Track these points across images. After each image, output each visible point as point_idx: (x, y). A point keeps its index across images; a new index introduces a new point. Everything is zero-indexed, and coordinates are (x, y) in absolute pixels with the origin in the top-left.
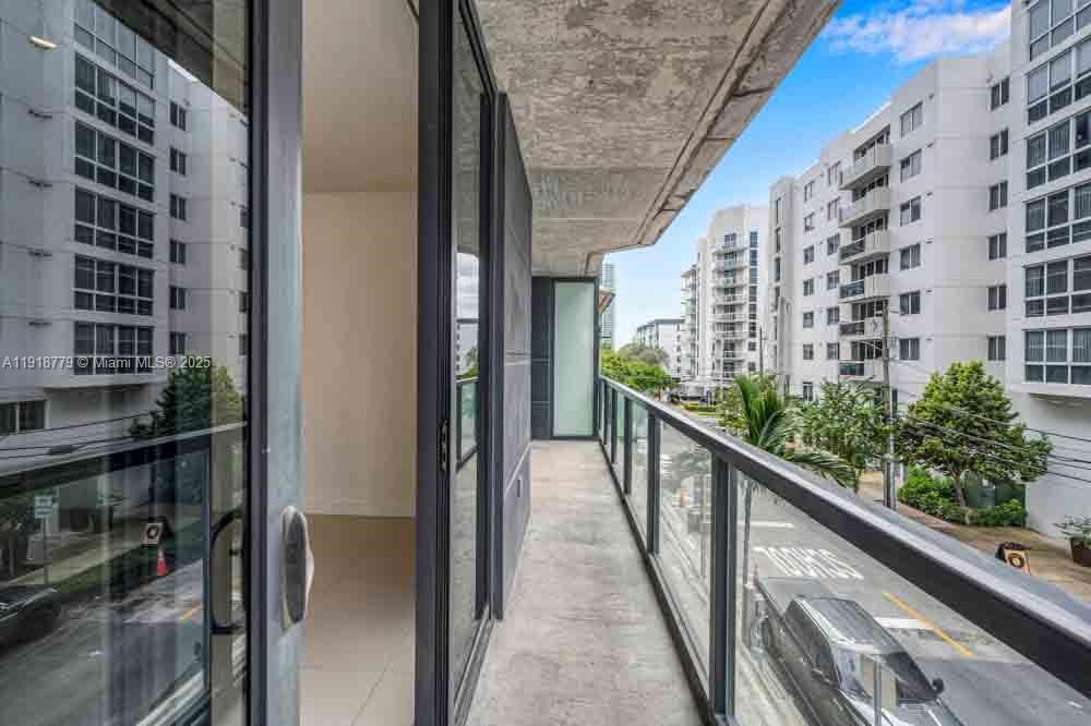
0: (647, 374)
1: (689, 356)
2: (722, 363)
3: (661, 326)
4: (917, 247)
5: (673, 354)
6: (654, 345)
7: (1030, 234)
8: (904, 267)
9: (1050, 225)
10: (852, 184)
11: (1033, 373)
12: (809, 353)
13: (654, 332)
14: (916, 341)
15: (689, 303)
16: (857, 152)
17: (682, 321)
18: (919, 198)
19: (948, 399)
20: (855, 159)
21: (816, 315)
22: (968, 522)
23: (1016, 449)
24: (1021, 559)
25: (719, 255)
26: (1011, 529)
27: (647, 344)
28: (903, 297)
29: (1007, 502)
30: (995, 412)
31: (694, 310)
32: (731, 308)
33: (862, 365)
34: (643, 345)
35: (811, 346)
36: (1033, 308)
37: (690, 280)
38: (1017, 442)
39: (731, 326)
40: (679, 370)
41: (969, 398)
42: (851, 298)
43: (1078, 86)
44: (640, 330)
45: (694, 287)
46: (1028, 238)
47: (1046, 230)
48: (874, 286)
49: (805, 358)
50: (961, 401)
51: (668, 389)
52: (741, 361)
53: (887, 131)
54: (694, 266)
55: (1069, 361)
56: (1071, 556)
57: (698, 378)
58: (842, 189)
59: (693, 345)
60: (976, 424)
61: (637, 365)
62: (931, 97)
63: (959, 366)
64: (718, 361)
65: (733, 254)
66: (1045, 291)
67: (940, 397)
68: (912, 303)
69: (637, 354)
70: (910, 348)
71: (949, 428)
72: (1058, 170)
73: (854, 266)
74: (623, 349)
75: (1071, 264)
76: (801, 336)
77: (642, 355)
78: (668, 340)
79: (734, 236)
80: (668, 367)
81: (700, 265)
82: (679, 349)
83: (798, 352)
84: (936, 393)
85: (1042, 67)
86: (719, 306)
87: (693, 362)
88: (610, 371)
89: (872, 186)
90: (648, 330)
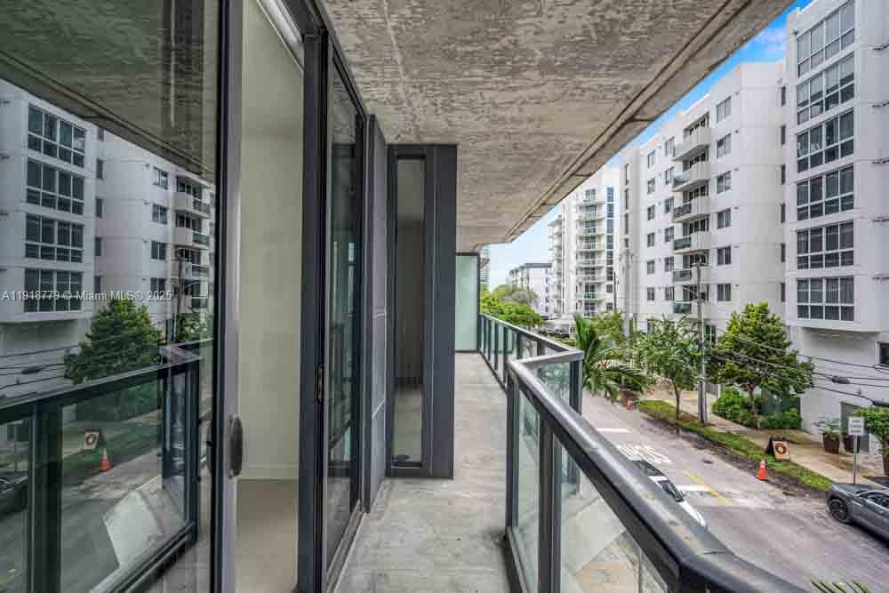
0: (518, 313)
1: (556, 297)
2: (583, 303)
3: (531, 269)
4: (728, 211)
5: (541, 294)
6: (525, 286)
7: (800, 207)
8: (720, 227)
9: (811, 201)
10: (682, 157)
11: (802, 312)
12: (651, 295)
13: (525, 275)
14: (728, 286)
15: (556, 249)
16: (686, 130)
17: (549, 266)
18: (729, 172)
19: (742, 331)
20: (685, 136)
21: (657, 263)
22: (759, 426)
23: (790, 369)
24: (784, 448)
25: (581, 207)
26: (791, 431)
27: (519, 286)
28: (720, 251)
29: (788, 410)
30: (774, 341)
31: (560, 256)
32: (593, 255)
33: (690, 305)
34: (515, 286)
35: (653, 289)
36: (802, 263)
37: (557, 229)
38: (792, 364)
39: (591, 271)
40: (547, 309)
41: (757, 331)
42: (682, 251)
43: (827, 99)
44: (512, 272)
45: (560, 235)
46: (799, 210)
47: (809, 204)
48: (698, 241)
49: (649, 299)
50: (751, 333)
51: (536, 326)
52: (600, 302)
53: (707, 115)
54: (560, 216)
55: (824, 304)
56: (823, 446)
57: (563, 317)
58: (675, 160)
59: (559, 287)
60: (762, 350)
61: (509, 305)
62: (737, 93)
63: (752, 306)
64: (580, 301)
65: (594, 207)
66: (809, 250)
67: (737, 330)
68: (725, 256)
69: (510, 295)
70: (725, 291)
71: (742, 353)
72: (816, 160)
73: (685, 224)
74: (497, 289)
75: (824, 230)
76: (647, 280)
77: (514, 295)
78: (537, 282)
79: (594, 191)
80: (537, 307)
81: (565, 216)
82: (547, 290)
83: (643, 294)
84: (734, 327)
85: (805, 83)
86: (581, 253)
87: (559, 302)
89: (697, 160)
90: (520, 273)
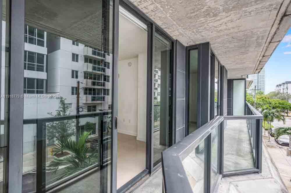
6: (285, 92)
13: (285, 87)
34: (279, 92)
44: (277, 86)
61: (275, 100)
69: (276, 96)
74: (269, 93)
77: (278, 96)
88: (261, 102)
90: (282, 86)
